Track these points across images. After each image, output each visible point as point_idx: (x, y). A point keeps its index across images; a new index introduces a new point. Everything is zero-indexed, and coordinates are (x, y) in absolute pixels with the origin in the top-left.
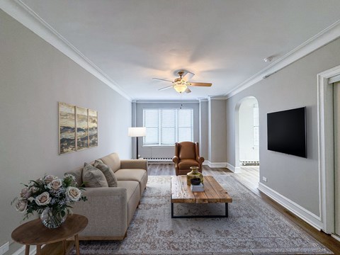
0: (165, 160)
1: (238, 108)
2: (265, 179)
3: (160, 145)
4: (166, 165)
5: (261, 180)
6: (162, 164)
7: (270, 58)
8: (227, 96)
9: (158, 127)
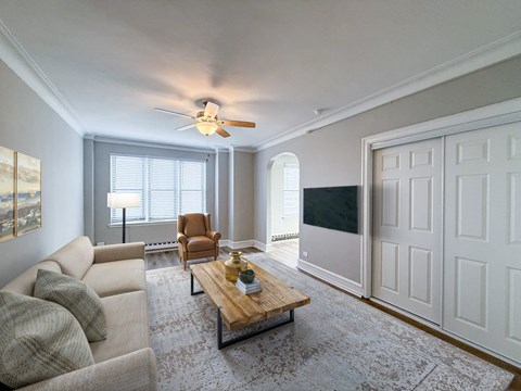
0: (158, 247)
1: (270, 166)
2: (305, 254)
3: (146, 221)
4: (160, 254)
5: (301, 256)
6: (152, 254)
7: (320, 111)
8: (255, 148)
9: (143, 190)
